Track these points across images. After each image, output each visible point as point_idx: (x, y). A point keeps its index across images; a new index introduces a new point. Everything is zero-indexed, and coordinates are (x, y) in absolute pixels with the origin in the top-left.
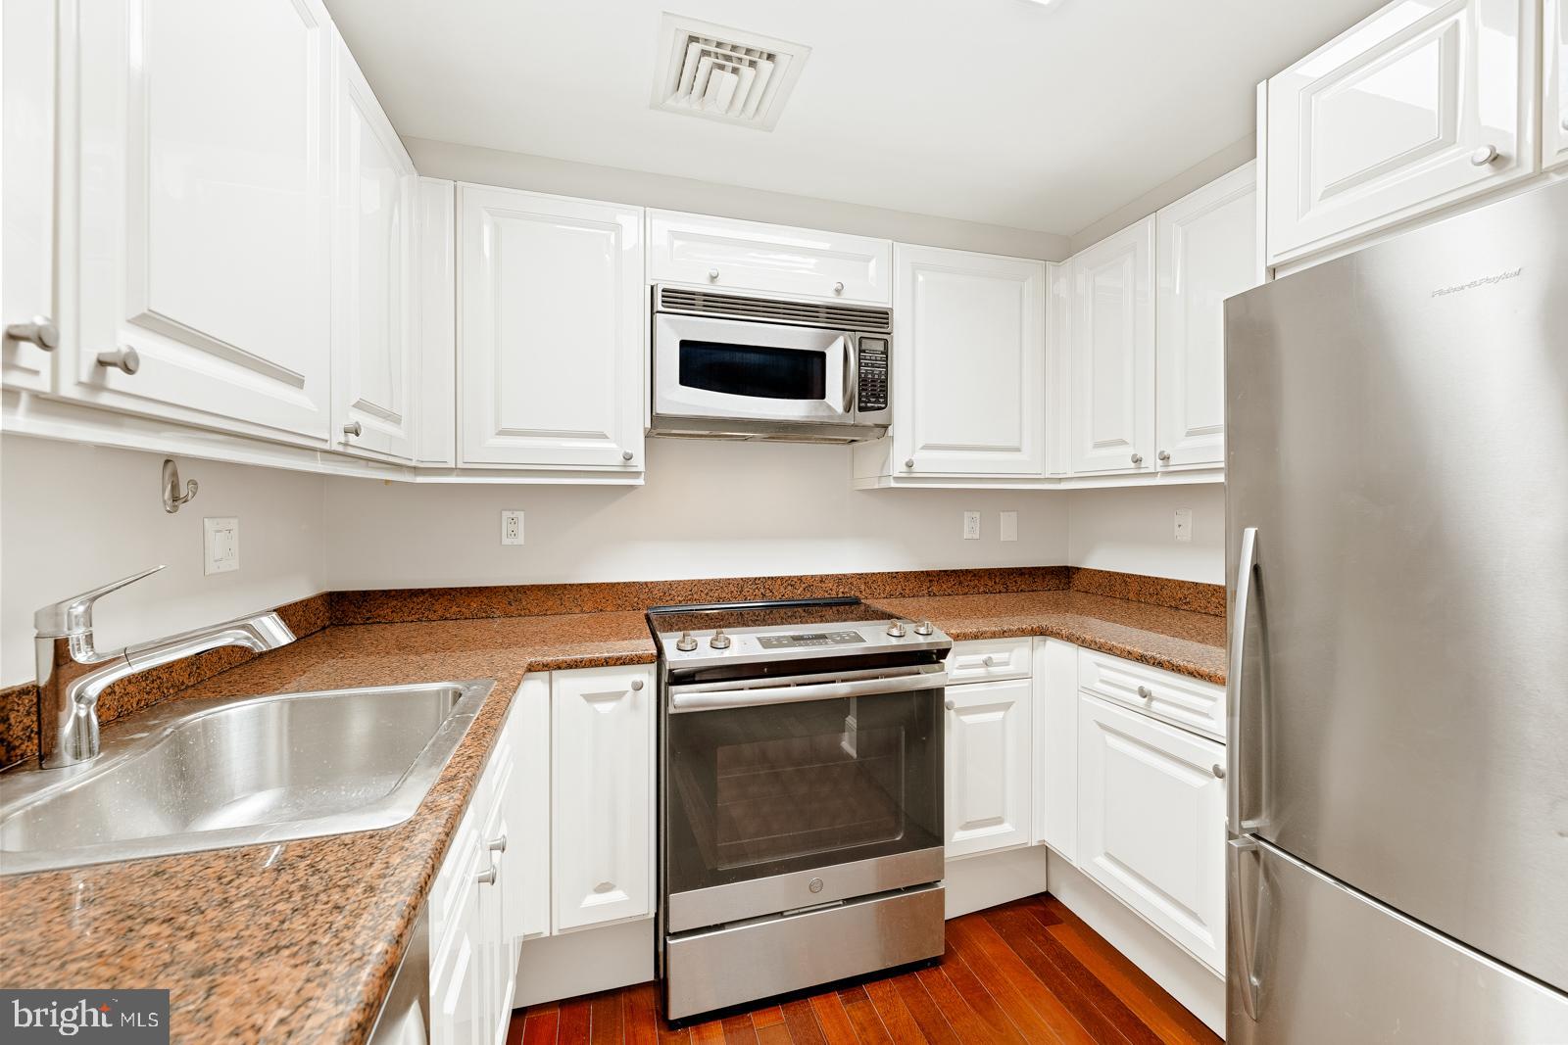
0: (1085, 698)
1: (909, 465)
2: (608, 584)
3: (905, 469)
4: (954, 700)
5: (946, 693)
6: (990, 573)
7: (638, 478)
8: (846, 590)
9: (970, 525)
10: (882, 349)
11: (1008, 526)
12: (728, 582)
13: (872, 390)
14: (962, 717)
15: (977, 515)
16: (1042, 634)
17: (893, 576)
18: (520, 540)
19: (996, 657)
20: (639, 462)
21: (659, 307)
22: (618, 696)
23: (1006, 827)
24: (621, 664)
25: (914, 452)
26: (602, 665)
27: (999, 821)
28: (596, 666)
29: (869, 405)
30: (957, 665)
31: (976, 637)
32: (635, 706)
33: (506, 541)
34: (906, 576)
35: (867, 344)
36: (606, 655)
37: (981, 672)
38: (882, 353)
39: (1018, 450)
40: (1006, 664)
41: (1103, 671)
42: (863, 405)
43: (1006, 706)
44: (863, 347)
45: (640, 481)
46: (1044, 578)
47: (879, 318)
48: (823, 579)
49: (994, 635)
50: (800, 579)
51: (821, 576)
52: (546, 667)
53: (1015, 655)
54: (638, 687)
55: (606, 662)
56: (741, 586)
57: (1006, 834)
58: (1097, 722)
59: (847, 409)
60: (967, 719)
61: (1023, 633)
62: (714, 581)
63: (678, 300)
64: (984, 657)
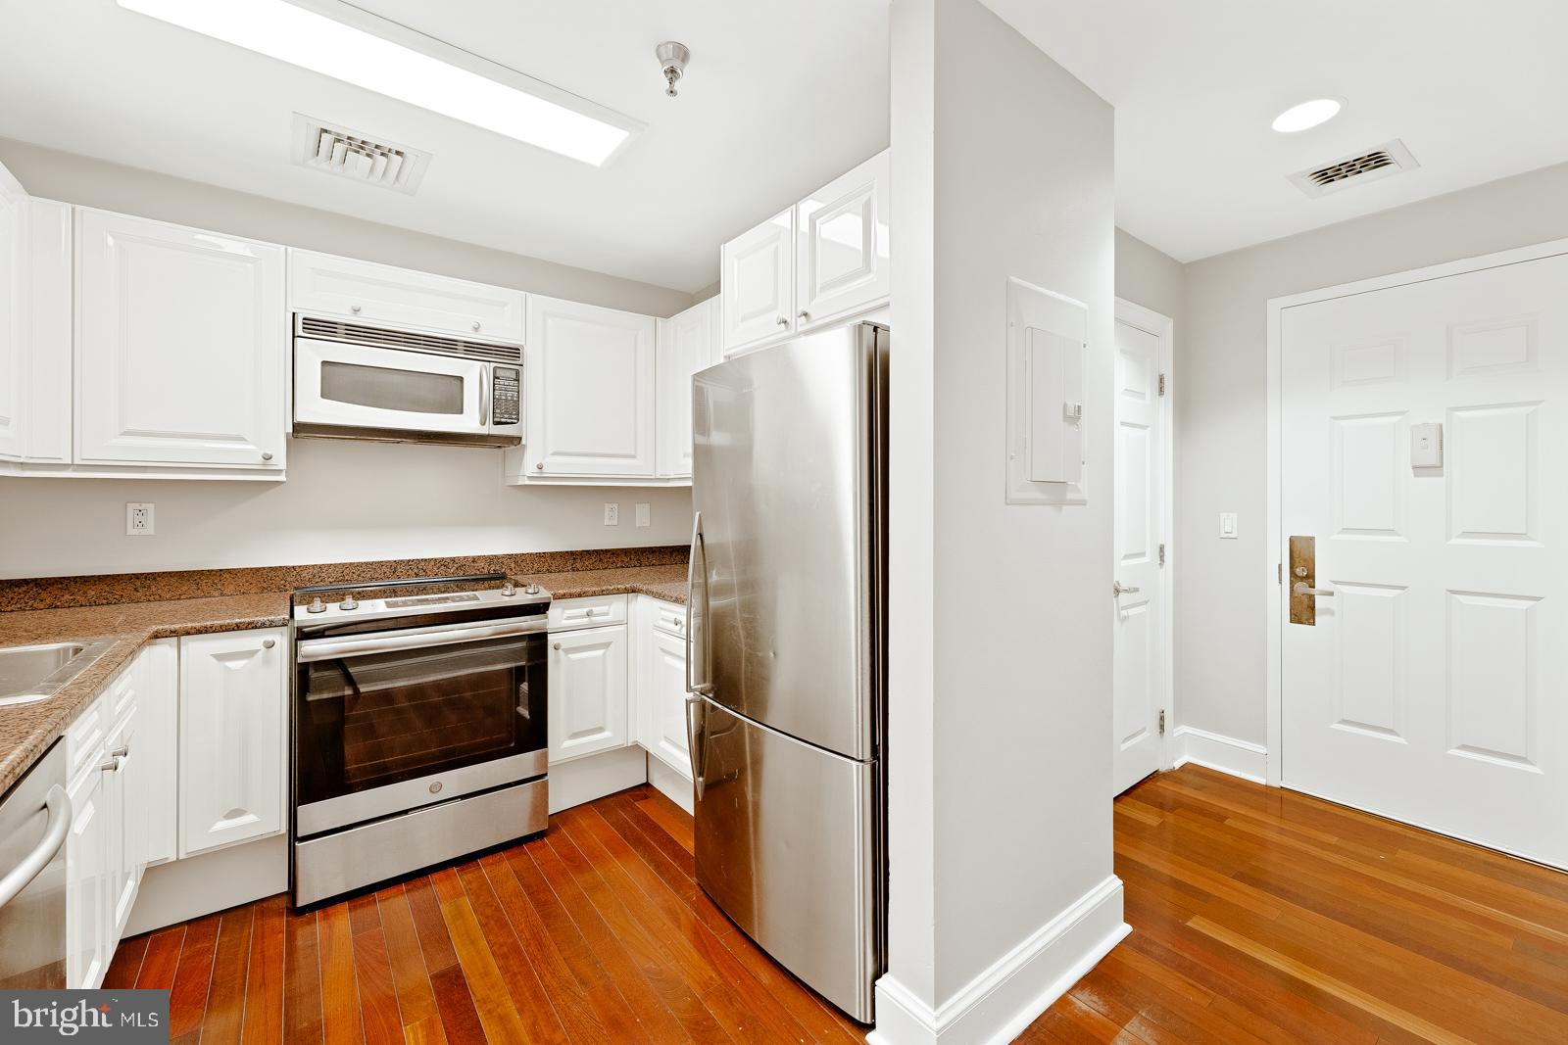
0: (656, 633)
1: (540, 468)
2: (251, 569)
3: (536, 470)
4: (561, 643)
5: (549, 638)
6: (626, 552)
7: (279, 475)
8: (497, 568)
9: (610, 514)
10: (515, 377)
11: (642, 514)
12: (381, 564)
13: (506, 407)
14: (570, 656)
15: (615, 506)
16: (633, 592)
17: (541, 556)
18: (151, 532)
19: (596, 610)
20: (280, 460)
21: (300, 331)
22: (251, 654)
23: (607, 734)
24: (253, 628)
25: (544, 458)
26: (234, 630)
27: (600, 730)
28: (227, 630)
29: (503, 420)
30: (565, 616)
31: (580, 596)
32: (267, 662)
33: (131, 531)
34: (553, 555)
35: (500, 373)
36: (238, 621)
37: (586, 620)
38: (515, 380)
39: (634, 457)
40: (607, 614)
41: (663, 612)
42: (496, 420)
43: (607, 645)
44: (498, 375)
45: (282, 478)
46: (671, 554)
47: (514, 352)
48: (474, 560)
49: (594, 594)
50: (453, 560)
51: (473, 558)
52: (174, 633)
53: (611, 608)
54: (270, 646)
55: (238, 627)
56: (394, 567)
57: (607, 739)
58: (662, 649)
59: (483, 423)
60: (573, 656)
61: (618, 592)
62: (367, 564)
63: (316, 327)
64: (586, 610)
